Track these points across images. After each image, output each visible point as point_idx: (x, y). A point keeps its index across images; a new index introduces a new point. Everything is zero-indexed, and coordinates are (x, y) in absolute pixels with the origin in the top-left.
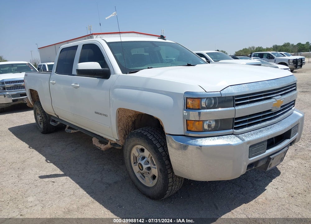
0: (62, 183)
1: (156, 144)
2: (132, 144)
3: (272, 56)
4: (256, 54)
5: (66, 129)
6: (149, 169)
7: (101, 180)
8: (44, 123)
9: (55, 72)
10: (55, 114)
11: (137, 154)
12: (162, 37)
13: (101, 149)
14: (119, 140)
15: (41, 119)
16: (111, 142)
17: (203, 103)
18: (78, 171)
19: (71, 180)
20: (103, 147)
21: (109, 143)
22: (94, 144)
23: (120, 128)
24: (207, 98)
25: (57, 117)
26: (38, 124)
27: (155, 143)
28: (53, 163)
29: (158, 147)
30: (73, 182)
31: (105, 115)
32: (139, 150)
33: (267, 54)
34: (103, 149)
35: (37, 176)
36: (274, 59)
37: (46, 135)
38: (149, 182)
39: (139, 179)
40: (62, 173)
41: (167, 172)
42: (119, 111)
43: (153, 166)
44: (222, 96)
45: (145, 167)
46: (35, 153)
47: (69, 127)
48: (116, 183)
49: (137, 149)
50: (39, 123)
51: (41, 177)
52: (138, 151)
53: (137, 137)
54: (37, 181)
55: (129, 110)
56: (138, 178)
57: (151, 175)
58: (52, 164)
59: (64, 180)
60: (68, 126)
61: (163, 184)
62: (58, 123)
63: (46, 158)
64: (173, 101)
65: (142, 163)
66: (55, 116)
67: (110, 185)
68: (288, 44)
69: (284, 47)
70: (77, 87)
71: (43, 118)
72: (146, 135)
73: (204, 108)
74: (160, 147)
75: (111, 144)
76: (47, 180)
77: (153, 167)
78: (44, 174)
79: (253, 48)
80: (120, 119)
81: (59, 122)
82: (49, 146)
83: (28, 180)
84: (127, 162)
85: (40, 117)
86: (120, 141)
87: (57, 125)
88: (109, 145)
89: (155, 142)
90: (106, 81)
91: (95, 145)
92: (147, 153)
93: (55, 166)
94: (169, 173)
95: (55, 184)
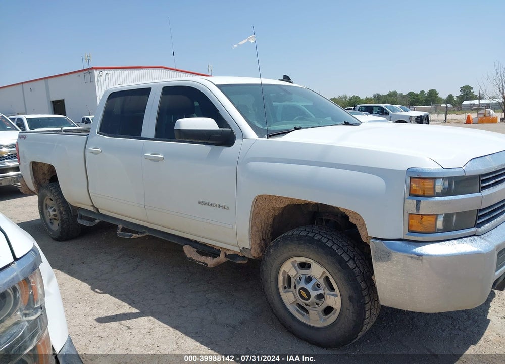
0: (147, 330)
1: (342, 256)
2: (285, 255)
3: (386, 110)
4: (362, 107)
5: (119, 232)
6: (320, 297)
7: (213, 319)
8: (62, 221)
9: (98, 133)
10: (93, 206)
11: (293, 273)
12: (286, 78)
13: (207, 265)
14: (251, 250)
15: (55, 215)
16: (225, 253)
17: (437, 187)
18: (164, 305)
19: (160, 322)
20: (210, 262)
21: (222, 255)
22: (189, 256)
23: (255, 229)
24: (444, 179)
25: (96, 211)
26: (47, 224)
27: (340, 254)
28: (109, 293)
29: (347, 259)
30: (166, 326)
31: (223, 207)
32: (297, 266)
33: (378, 108)
34: (210, 266)
35: (91, 319)
36: (389, 115)
37: (65, 242)
38: (318, 318)
39: (294, 314)
40: (135, 311)
41: (364, 301)
42: (256, 201)
43: (327, 291)
44: (467, 175)
45: (313, 294)
46: (61, 276)
47: (123, 227)
48: (242, 323)
49: (292, 264)
50: (48, 222)
51: (101, 320)
52: (295, 268)
53: (299, 244)
54: (97, 328)
55: (279, 197)
56: (292, 312)
57: (324, 306)
58: (107, 296)
59: (147, 323)
60: (120, 226)
61: (354, 320)
62: (97, 221)
63: (90, 285)
64: (385, 184)
65: (309, 287)
66: (91, 209)
67: (234, 327)
68: (395, 93)
69: (389, 98)
70: (157, 160)
71: (61, 213)
72: (319, 240)
73: (439, 195)
74: (349, 261)
75: (226, 256)
76: (114, 324)
77: (328, 294)
78: (102, 314)
79: (346, 97)
80: (257, 213)
81: (99, 219)
82: (83, 263)
83: (77, 327)
84: (270, 287)
85: (54, 210)
86: (253, 250)
87: (94, 224)
88: (222, 258)
89: (339, 252)
90: (226, 150)
91: (190, 259)
92: (317, 271)
93: (117, 300)
94: (367, 302)
95: (134, 331)
